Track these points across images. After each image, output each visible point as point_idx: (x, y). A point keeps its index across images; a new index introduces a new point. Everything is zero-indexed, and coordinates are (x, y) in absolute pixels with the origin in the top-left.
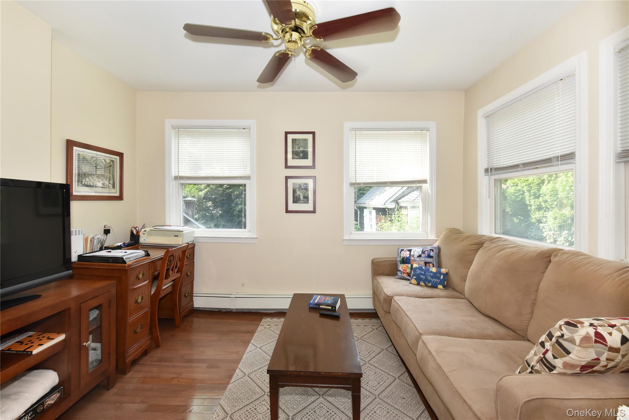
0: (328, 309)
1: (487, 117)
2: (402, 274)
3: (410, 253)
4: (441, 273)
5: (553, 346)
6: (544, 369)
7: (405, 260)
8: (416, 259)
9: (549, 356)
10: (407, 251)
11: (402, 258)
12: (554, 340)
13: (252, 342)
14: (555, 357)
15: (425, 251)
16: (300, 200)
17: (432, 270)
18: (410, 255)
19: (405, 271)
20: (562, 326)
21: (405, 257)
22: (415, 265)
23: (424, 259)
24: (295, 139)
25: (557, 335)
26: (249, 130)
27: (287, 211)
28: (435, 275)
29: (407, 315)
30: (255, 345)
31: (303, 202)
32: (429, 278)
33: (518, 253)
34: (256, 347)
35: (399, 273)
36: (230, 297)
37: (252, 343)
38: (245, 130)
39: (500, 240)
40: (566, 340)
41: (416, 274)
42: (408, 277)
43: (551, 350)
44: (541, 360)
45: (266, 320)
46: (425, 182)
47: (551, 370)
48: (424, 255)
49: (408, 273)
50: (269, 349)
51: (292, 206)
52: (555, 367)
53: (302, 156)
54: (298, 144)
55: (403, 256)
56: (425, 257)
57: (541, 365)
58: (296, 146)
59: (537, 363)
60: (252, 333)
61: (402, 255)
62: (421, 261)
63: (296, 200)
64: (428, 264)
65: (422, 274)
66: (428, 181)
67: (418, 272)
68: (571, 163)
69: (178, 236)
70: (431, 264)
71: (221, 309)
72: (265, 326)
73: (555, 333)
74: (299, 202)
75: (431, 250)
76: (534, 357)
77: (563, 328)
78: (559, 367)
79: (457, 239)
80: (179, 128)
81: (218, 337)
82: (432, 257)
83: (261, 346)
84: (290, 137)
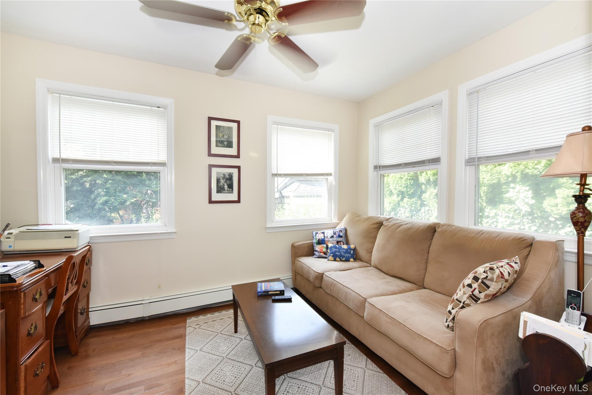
0: (277, 293)
1: (377, 126)
2: (319, 253)
3: (324, 235)
4: (351, 249)
5: (479, 285)
6: (472, 302)
7: (320, 241)
8: (329, 239)
9: (476, 292)
10: (321, 233)
11: (317, 240)
12: (480, 281)
13: (187, 346)
14: (480, 292)
15: (336, 232)
16: (224, 190)
17: (344, 247)
18: (324, 236)
19: (321, 251)
20: (488, 271)
21: (320, 239)
22: (330, 245)
23: (336, 239)
24: (220, 126)
25: (482, 278)
26: (164, 109)
27: (211, 202)
28: (347, 251)
29: (344, 286)
30: (193, 349)
31: (228, 192)
32: (343, 254)
33: (413, 228)
34: (196, 351)
35: (316, 253)
36: (142, 304)
37: (188, 348)
38: (159, 109)
39: (393, 220)
40: (489, 280)
41: (332, 251)
42: (325, 256)
43: (478, 288)
44: (471, 296)
45: (191, 320)
46: (330, 175)
47: (476, 301)
48: (336, 235)
49: (324, 252)
50: (212, 349)
51: (216, 196)
52: (479, 299)
53: (227, 144)
54: (222, 132)
55: (319, 238)
56: (337, 237)
57: (470, 299)
58: (220, 133)
59: (467, 299)
60: (182, 337)
61: (317, 237)
62: (334, 240)
63: (220, 190)
64: (339, 243)
65: (336, 251)
66: (333, 175)
67: (334, 250)
68: (438, 164)
69: (70, 237)
70: (341, 243)
71: (128, 320)
72: (193, 326)
73: (480, 277)
74: (223, 192)
75: (340, 231)
76: (464, 295)
77: (488, 272)
78: (482, 298)
79: (360, 220)
80: (60, 94)
81: (141, 353)
82: (341, 237)
83: (200, 348)
84: (214, 123)
